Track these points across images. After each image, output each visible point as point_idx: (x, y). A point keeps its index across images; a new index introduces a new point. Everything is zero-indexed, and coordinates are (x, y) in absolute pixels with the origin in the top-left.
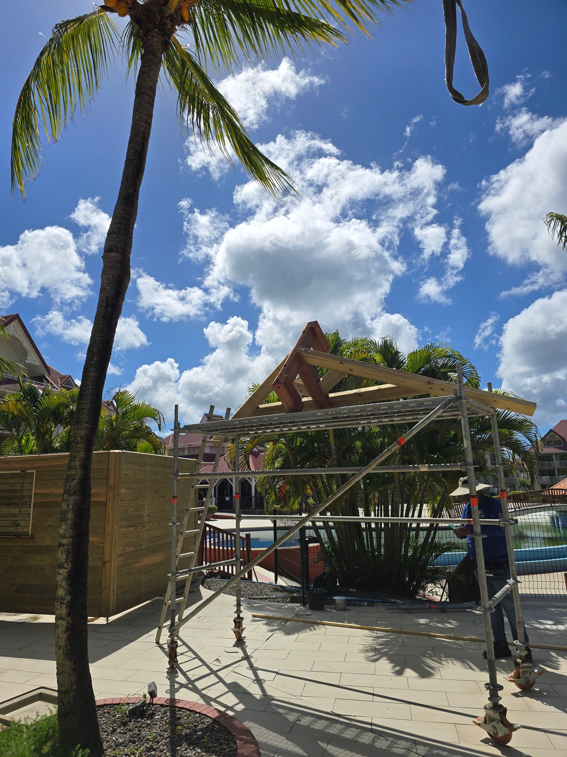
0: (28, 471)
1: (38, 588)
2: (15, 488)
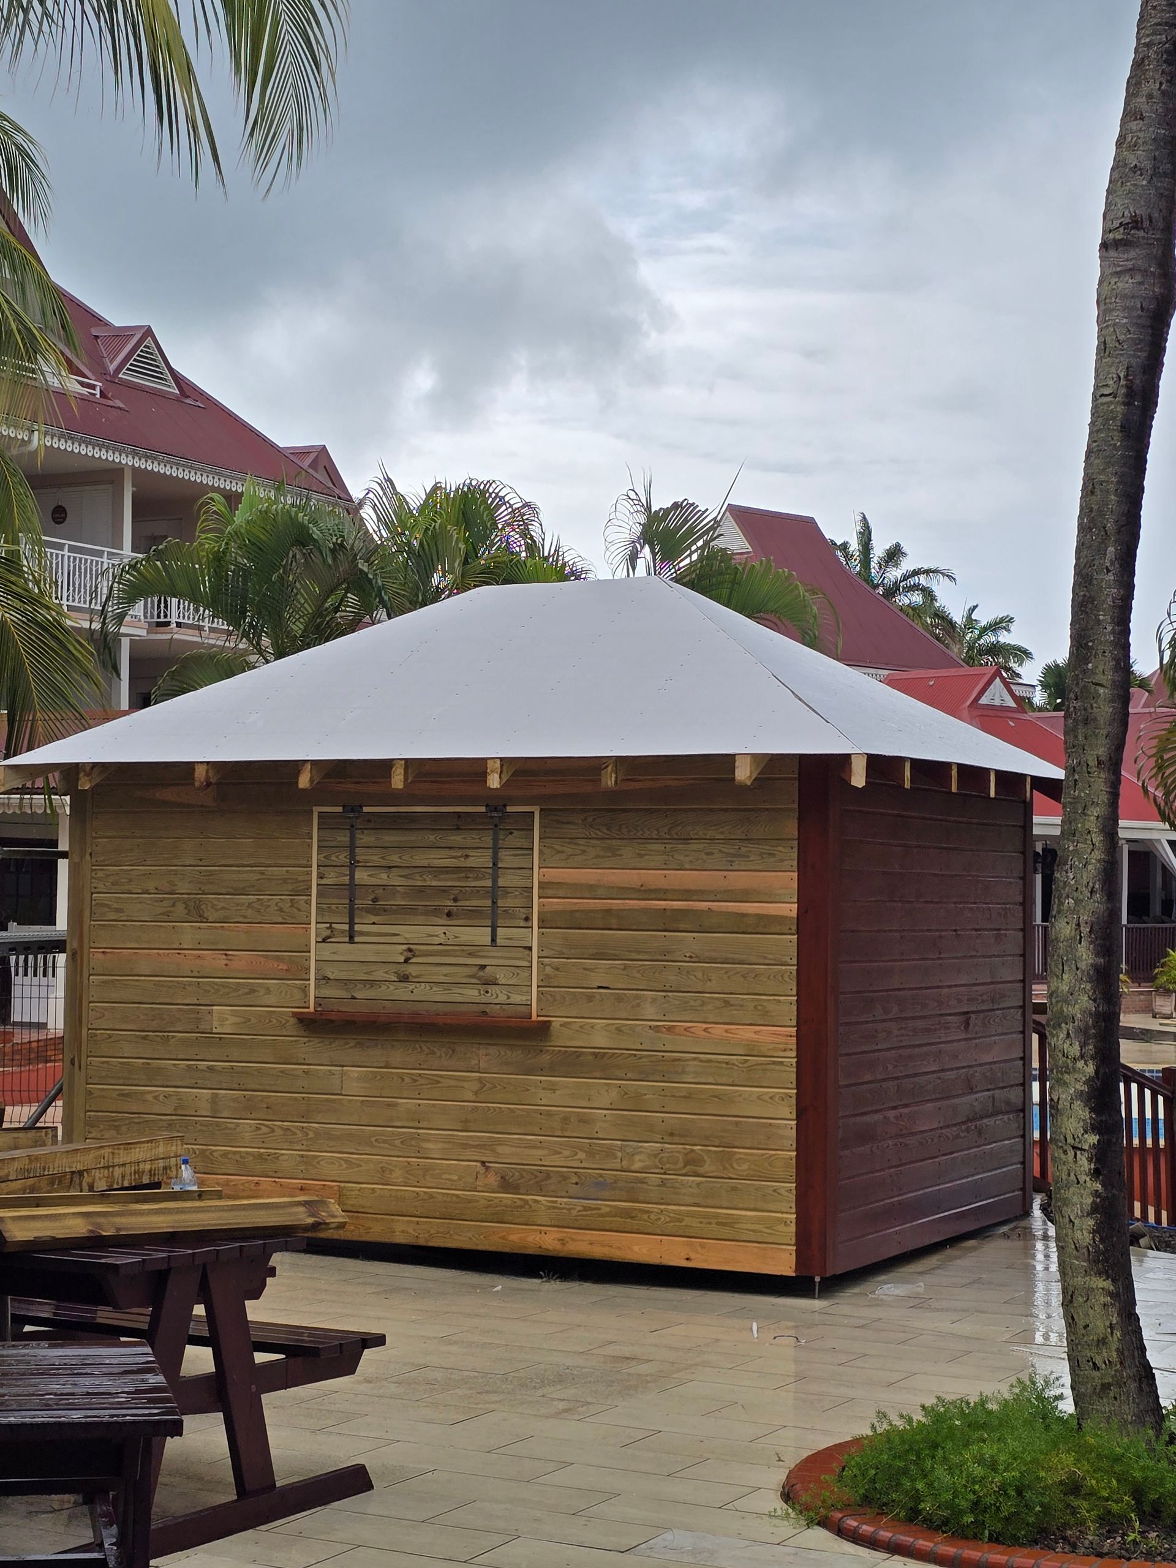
0: (509, 809)
1: (575, 1179)
2: (470, 863)
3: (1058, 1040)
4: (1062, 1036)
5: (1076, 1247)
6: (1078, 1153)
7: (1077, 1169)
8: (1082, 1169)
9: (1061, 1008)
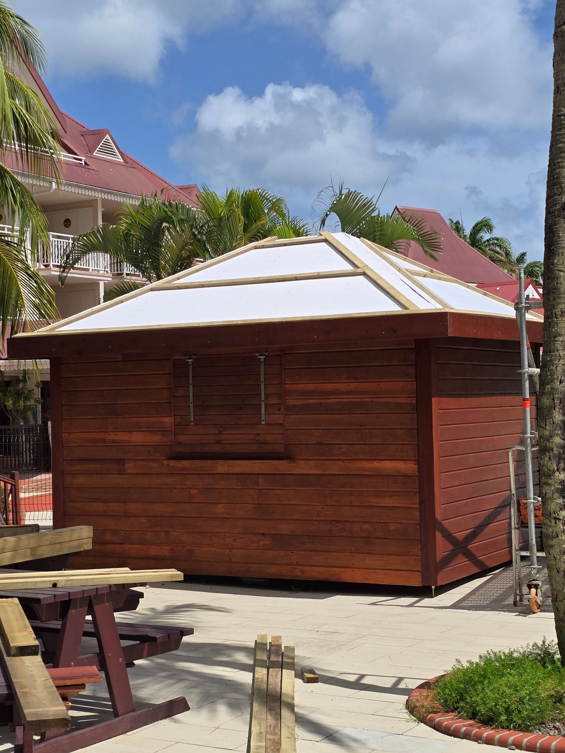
0: (269, 354)
3: (544, 461)
4: (547, 459)
5: (558, 571)
6: (557, 521)
7: (557, 530)
8: (560, 529)
9: (546, 444)
